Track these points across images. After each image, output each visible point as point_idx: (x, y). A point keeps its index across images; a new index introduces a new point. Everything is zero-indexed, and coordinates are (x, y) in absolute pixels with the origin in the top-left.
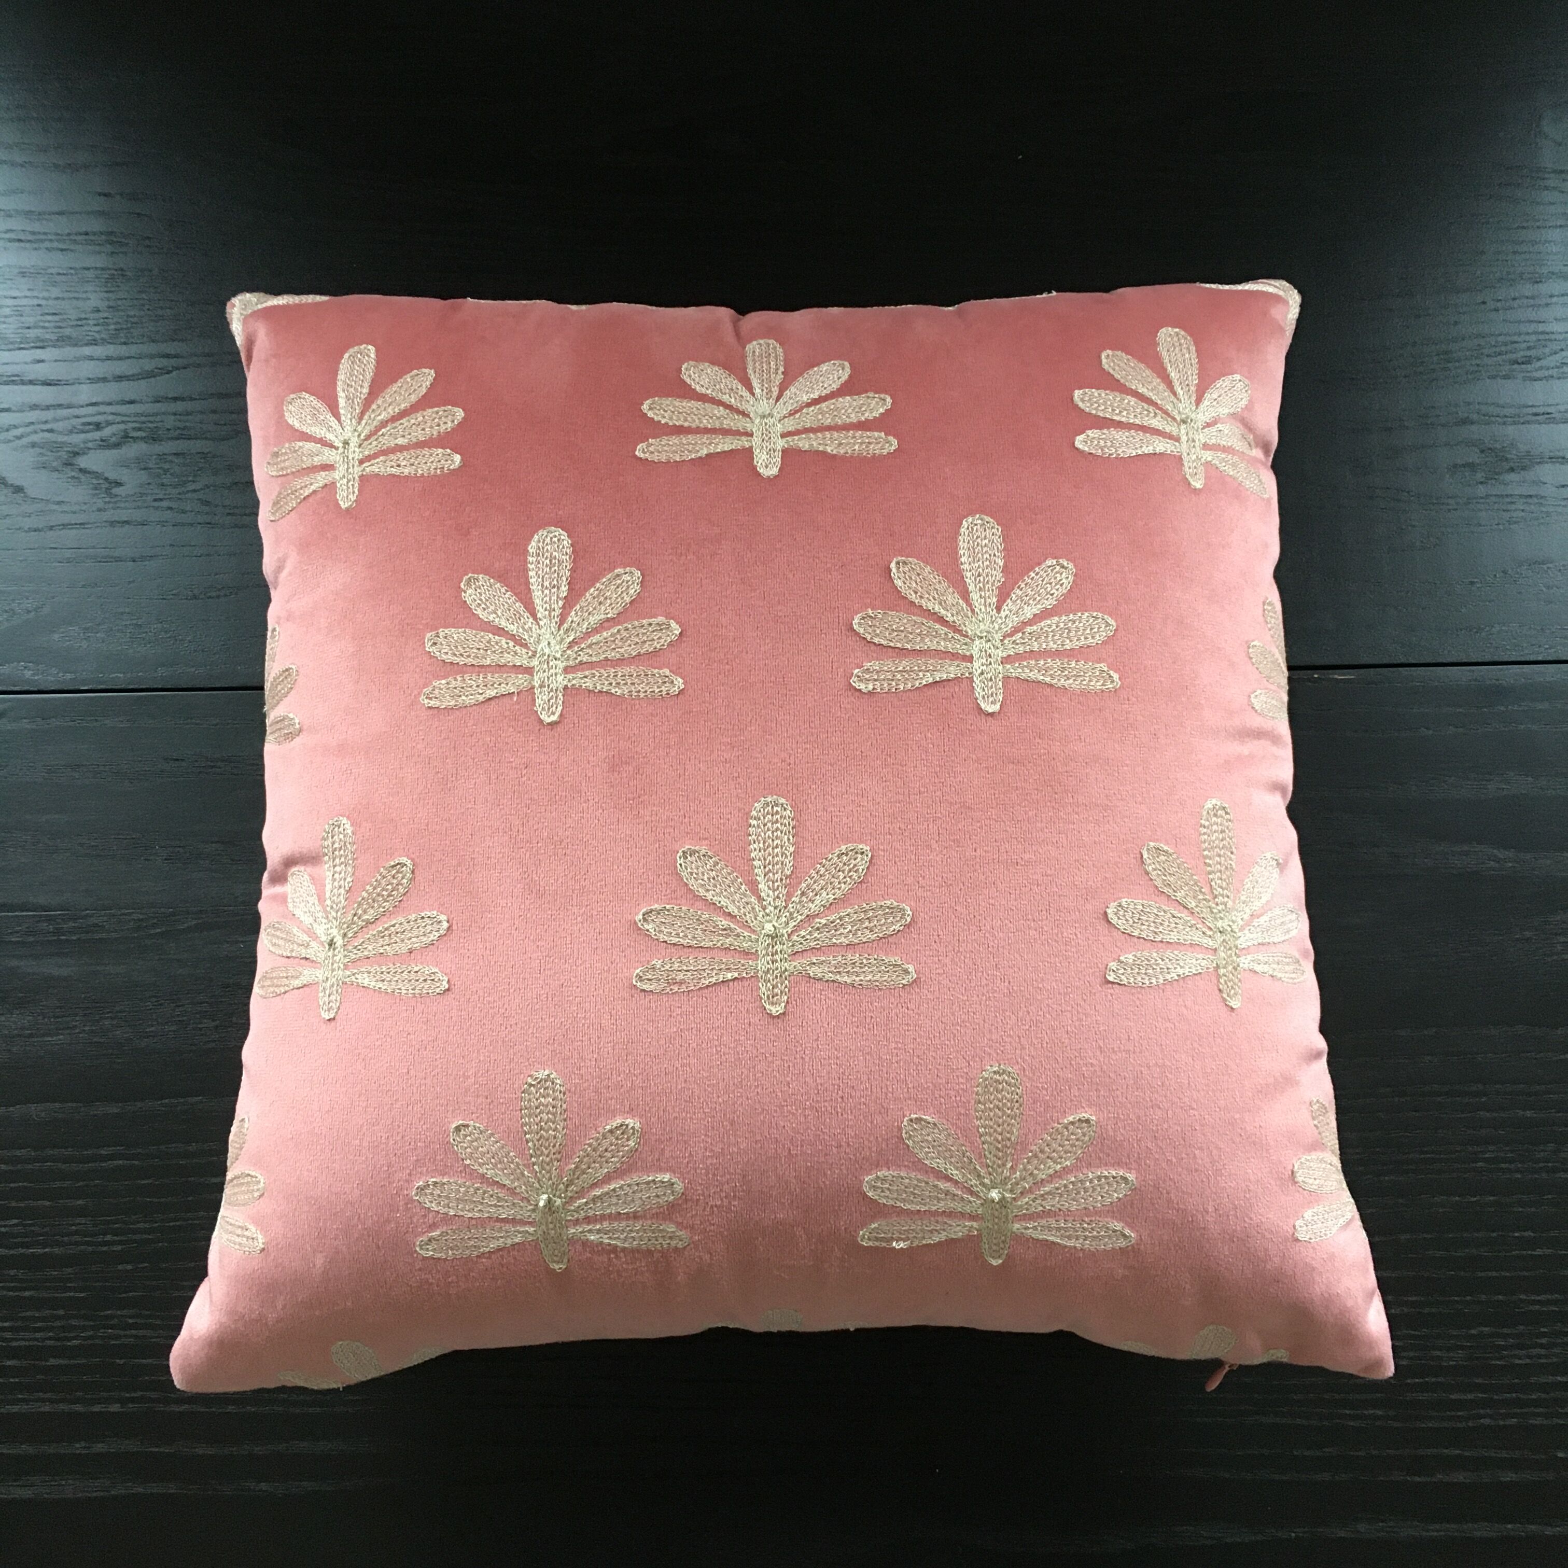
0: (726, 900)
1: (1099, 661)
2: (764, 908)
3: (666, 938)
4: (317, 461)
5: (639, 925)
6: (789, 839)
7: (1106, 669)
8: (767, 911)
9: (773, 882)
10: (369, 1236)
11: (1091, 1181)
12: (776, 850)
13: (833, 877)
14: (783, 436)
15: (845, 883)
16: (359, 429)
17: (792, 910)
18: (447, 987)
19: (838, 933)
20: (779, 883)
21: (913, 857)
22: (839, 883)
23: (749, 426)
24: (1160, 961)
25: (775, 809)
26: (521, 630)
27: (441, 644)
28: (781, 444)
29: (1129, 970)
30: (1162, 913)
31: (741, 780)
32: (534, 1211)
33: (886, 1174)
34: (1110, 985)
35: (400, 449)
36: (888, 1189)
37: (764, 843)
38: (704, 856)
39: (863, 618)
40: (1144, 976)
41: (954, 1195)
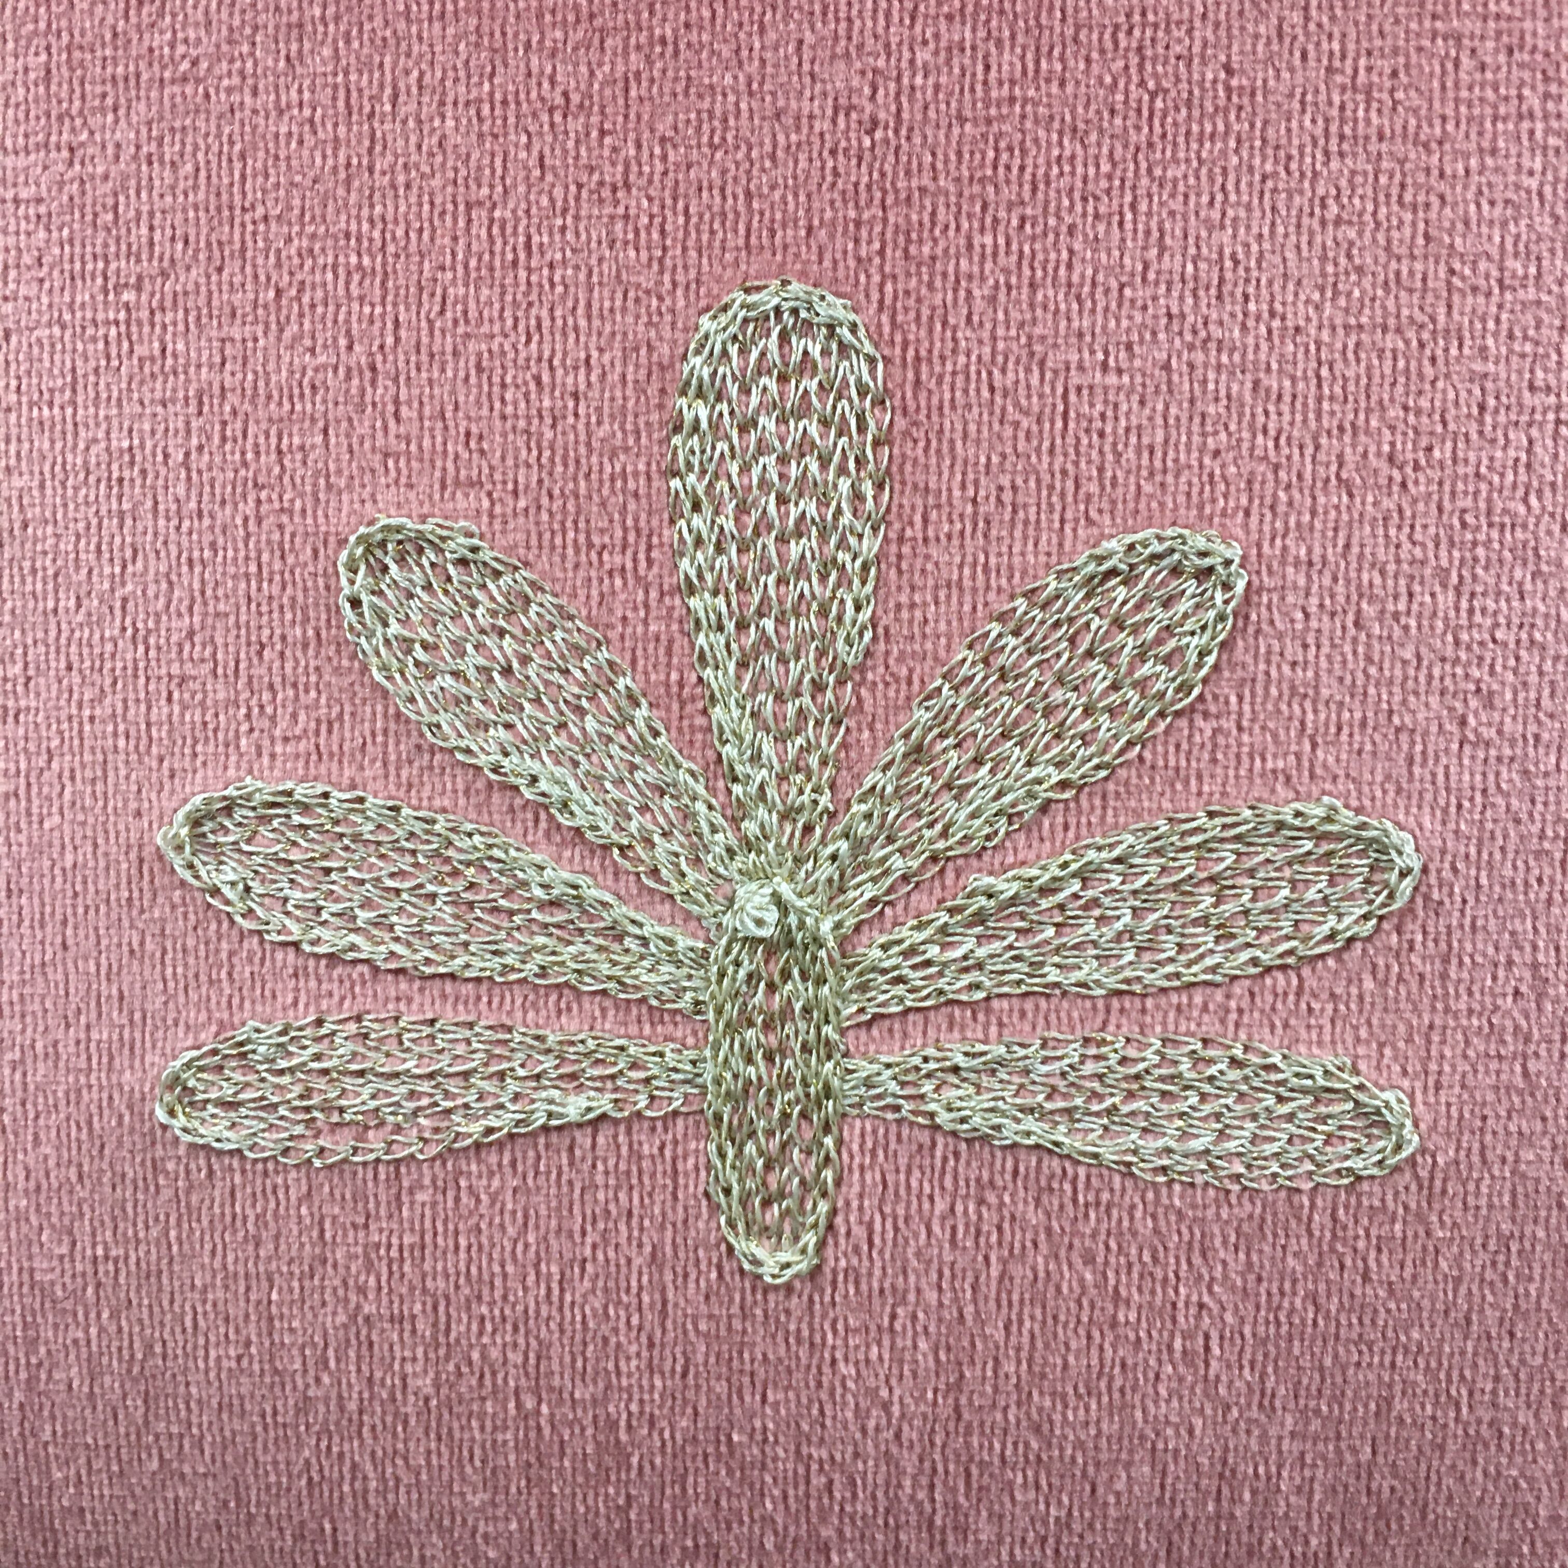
0: (558, 771)
5: (178, 863)
6: (857, 496)
8: (750, 827)
9: (779, 698)
12: (794, 550)
13: (1060, 681)
15: (1112, 711)
17: (862, 829)
19: (1071, 939)
20: (806, 700)
21: (1446, 600)
22: (1088, 711)
25: (798, 345)
31: (636, 202)
37: (742, 509)
38: (463, 562)
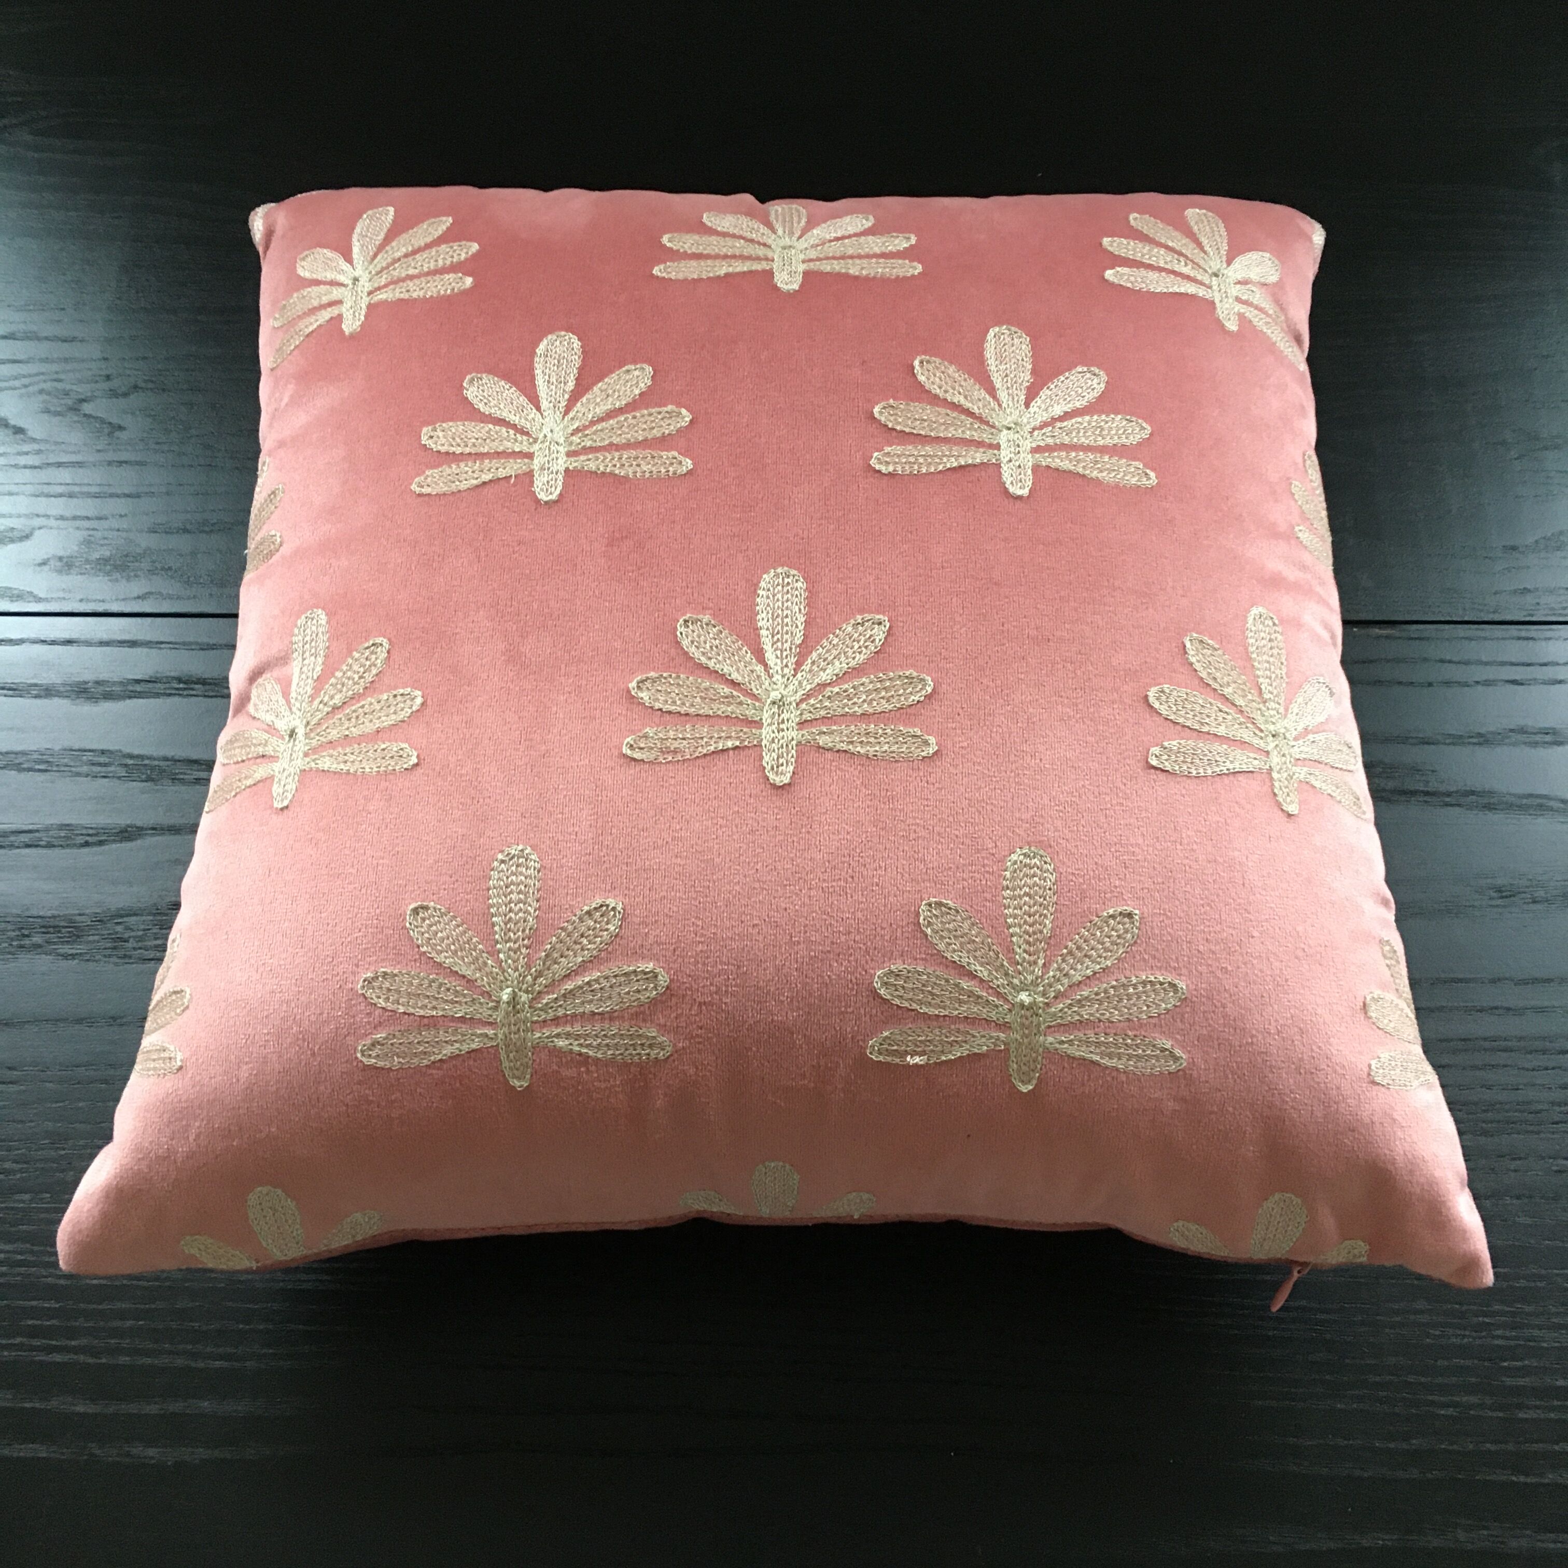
0: (730, 668)
1: (1135, 459)
2: (771, 677)
3: (661, 706)
4: (325, 300)
5: (633, 693)
6: (800, 610)
7: (1141, 466)
8: (774, 679)
9: (781, 651)
10: (304, 1040)
11: (1135, 986)
12: (786, 620)
13: (847, 646)
14: (803, 262)
15: (860, 653)
16: (371, 267)
17: (801, 678)
18: (416, 761)
19: (851, 702)
20: (788, 652)
21: (935, 629)
22: (854, 653)
23: (770, 254)
24: (1207, 752)
25: (786, 580)
26: (523, 420)
27: (438, 437)
28: (802, 268)
29: (1173, 757)
30: (1208, 705)
31: (750, 553)
32: (496, 1008)
33: (901, 968)
34: (1153, 771)
35: (411, 278)
36: (903, 987)
37: (773, 613)
38: (707, 624)
39: (884, 408)
40: (1190, 765)
41: (979, 997)
